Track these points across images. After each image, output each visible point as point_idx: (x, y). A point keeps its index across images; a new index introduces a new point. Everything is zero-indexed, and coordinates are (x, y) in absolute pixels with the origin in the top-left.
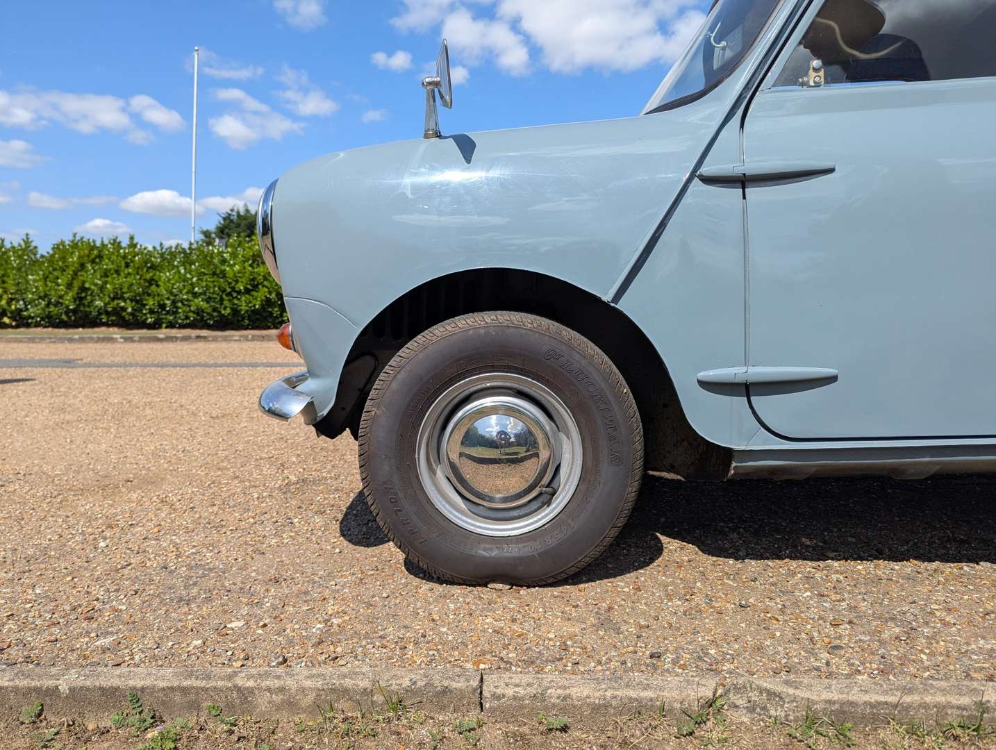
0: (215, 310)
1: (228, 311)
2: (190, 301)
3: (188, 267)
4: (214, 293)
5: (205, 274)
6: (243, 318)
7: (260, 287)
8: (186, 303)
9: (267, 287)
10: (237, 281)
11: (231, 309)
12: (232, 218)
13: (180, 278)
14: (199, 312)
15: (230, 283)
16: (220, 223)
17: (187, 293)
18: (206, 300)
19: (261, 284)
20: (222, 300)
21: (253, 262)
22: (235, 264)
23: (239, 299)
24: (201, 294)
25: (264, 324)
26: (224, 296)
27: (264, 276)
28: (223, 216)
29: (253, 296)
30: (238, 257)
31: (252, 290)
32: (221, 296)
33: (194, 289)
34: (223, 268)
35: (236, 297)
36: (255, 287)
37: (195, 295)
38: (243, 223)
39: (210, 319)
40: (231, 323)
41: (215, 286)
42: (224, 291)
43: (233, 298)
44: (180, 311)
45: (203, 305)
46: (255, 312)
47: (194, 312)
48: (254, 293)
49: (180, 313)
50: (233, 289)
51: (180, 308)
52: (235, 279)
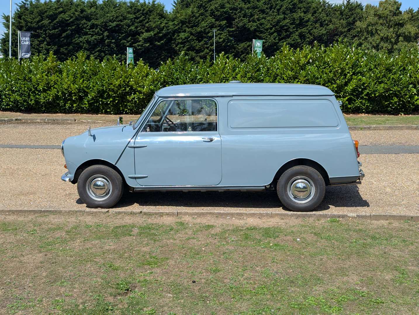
0: (25, 101)
1: (33, 102)
2: (11, 95)
3: (9, 74)
4: (24, 91)
5: (19, 79)
6: (42, 106)
7: (52, 88)
8: (7, 96)
9: (56, 88)
10: (38, 84)
11: (35, 101)
12: (26, 6)
13: (3, 80)
14: (16, 102)
15: (34, 86)
16: (18, 10)
17: (9, 90)
18: (20, 95)
19: (52, 86)
20: (29, 95)
21: (48, 73)
22: (37, 74)
23: (40, 95)
24: (16, 91)
25: (54, 110)
26: (30, 93)
27: (54, 82)
28: (20, 5)
29: (48, 93)
30: (39, 69)
31: (47, 90)
32: (29, 93)
33: (12, 88)
34: (30, 76)
35: (38, 94)
36: (49, 88)
37: (13, 92)
38: (36, 10)
39: (22, 106)
40: (35, 109)
41: (25, 87)
42: (31, 90)
43: (36, 94)
44: (4, 101)
45: (18, 98)
46: (49, 103)
47: (12, 102)
48: (48, 92)
49: (4, 102)
50: (36, 89)
51: (3, 99)
52: (37, 83)
